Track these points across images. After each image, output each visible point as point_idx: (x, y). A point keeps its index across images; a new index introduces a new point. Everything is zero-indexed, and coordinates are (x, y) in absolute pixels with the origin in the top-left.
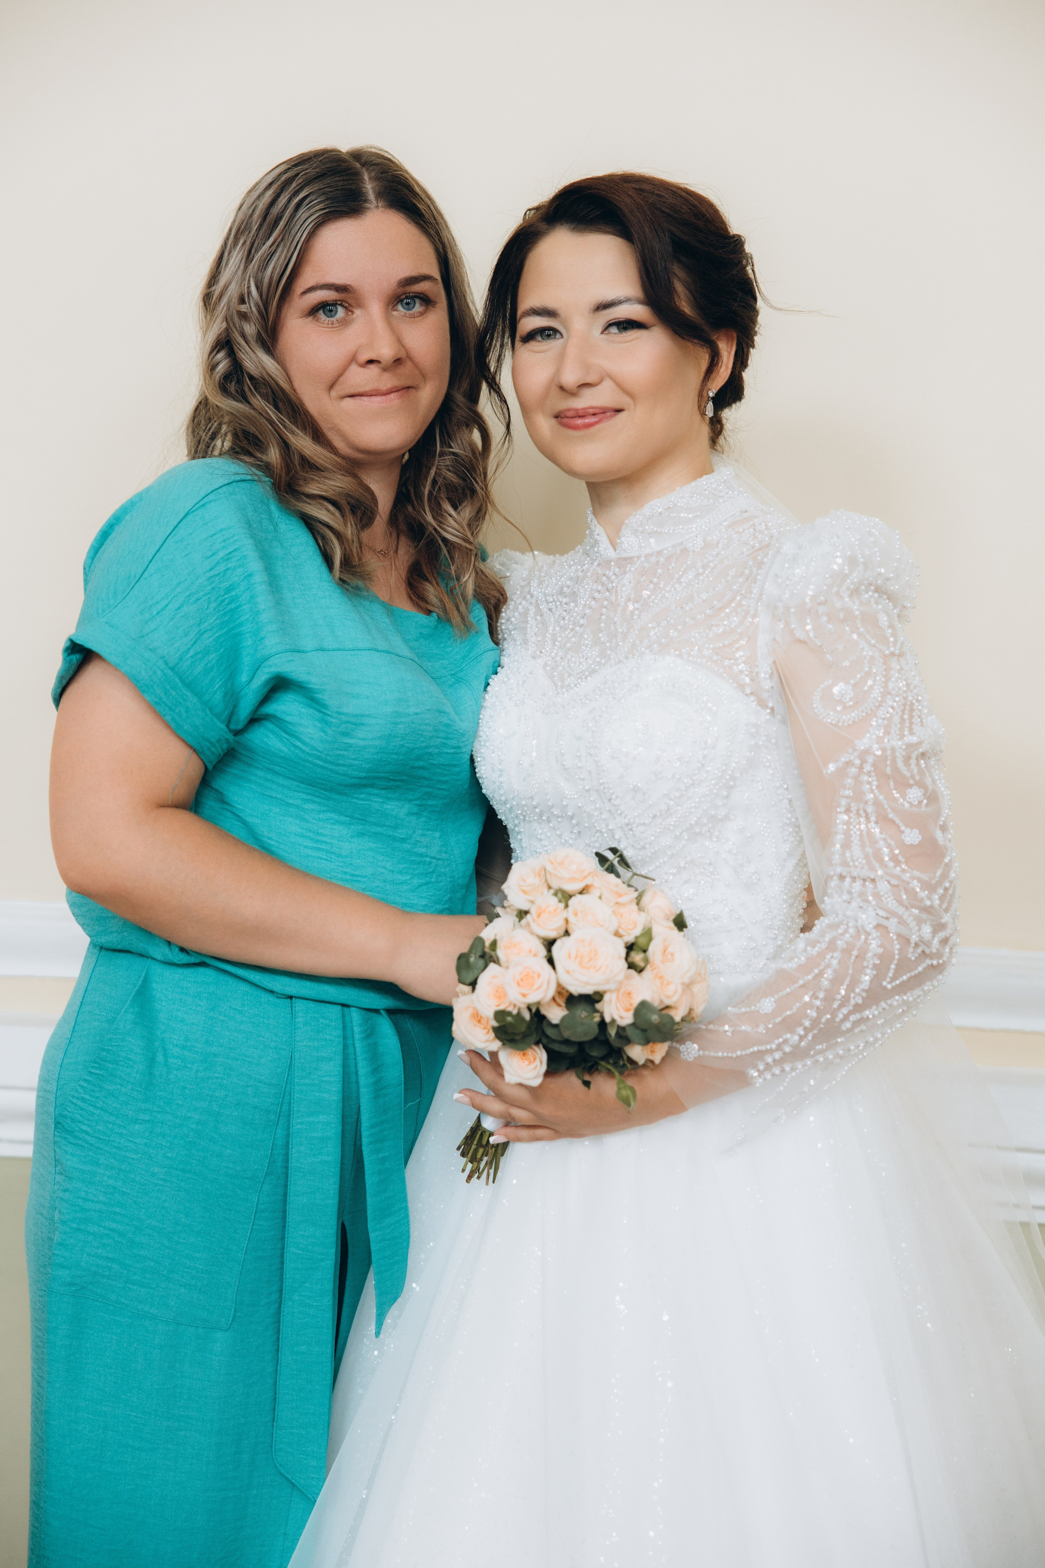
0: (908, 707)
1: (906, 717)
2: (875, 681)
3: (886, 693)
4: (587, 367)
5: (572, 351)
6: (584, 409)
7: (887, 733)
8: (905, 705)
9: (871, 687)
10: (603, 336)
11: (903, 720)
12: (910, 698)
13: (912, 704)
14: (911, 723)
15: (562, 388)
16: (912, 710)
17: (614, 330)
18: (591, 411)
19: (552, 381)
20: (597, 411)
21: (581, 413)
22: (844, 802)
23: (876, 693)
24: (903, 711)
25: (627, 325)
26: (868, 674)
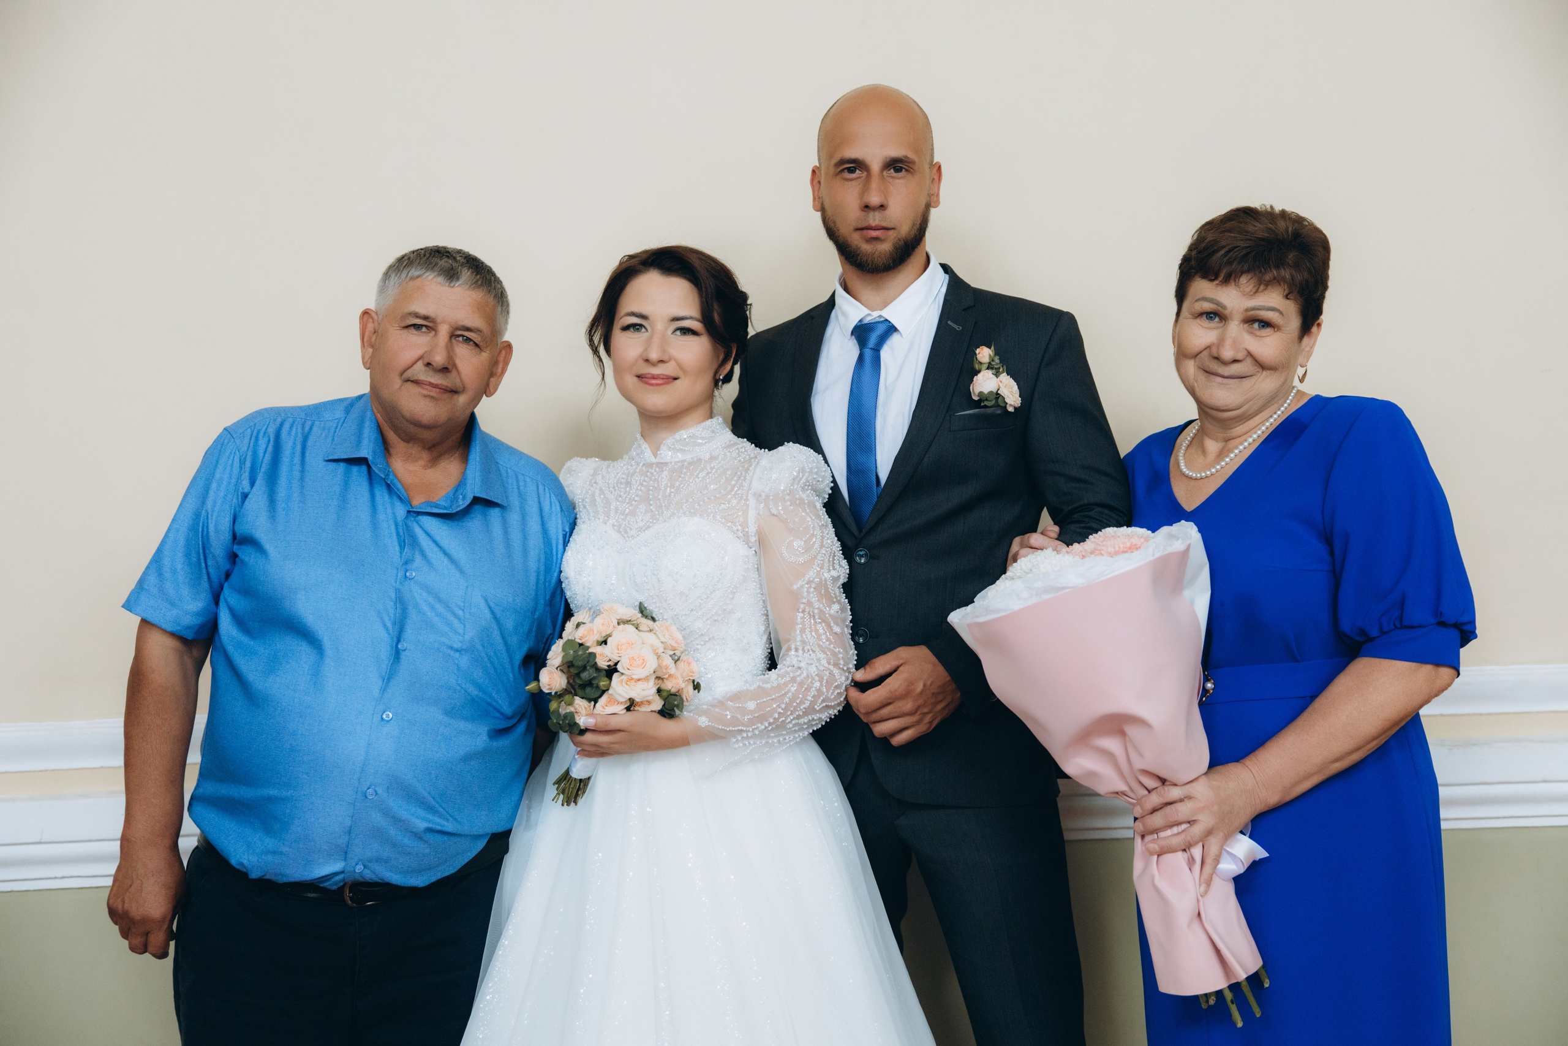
0: (832, 554)
1: (831, 559)
2: (816, 539)
3: (822, 546)
4: (664, 351)
5: (656, 340)
6: (658, 375)
7: (822, 568)
8: (831, 553)
9: (814, 542)
10: (672, 336)
11: (829, 561)
12: (834, 549)
13: (835, 552)
14: (834, 563)
15: (647, 361)
16: (834, 556)
17: (678, 333)
18: (662, 377)
19: (641, 356)
20: (664, 377)
21: (655, 377)
22: (802, 606)
23: (817, 546)
24: (830, 556)
25: (686, 331)
26: (813, 535)
